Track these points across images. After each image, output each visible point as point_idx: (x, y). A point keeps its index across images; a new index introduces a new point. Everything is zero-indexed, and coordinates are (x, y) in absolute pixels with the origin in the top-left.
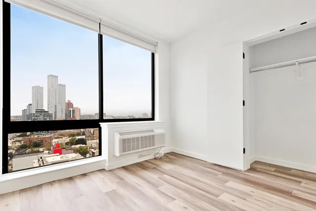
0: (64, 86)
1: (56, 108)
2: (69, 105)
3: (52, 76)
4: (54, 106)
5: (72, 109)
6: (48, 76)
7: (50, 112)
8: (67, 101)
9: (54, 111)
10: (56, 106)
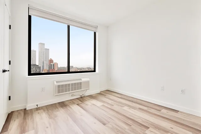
0: (49, 49)
1: (43, 63)
2: (51, 61)
3: (41, 43)
4: (42, 62)
5: (52, 64)
6: (39, 44)
7: (39, 66)
8: (50, 59)
9: (42, 65)
10: (43, 62)
